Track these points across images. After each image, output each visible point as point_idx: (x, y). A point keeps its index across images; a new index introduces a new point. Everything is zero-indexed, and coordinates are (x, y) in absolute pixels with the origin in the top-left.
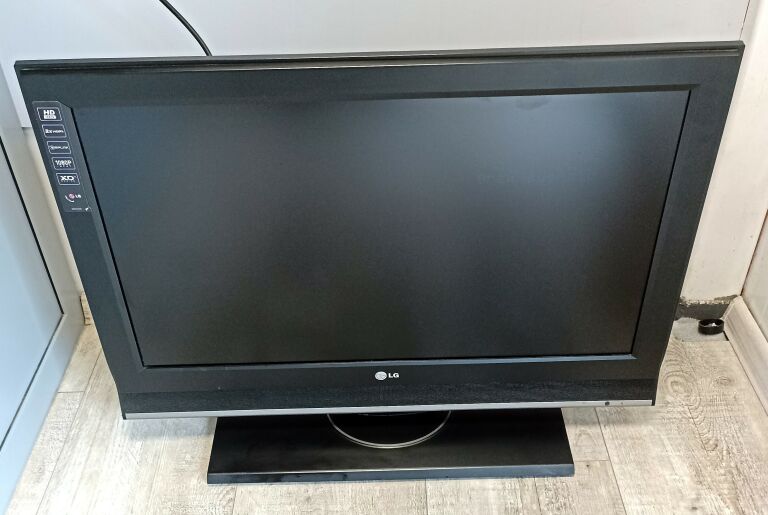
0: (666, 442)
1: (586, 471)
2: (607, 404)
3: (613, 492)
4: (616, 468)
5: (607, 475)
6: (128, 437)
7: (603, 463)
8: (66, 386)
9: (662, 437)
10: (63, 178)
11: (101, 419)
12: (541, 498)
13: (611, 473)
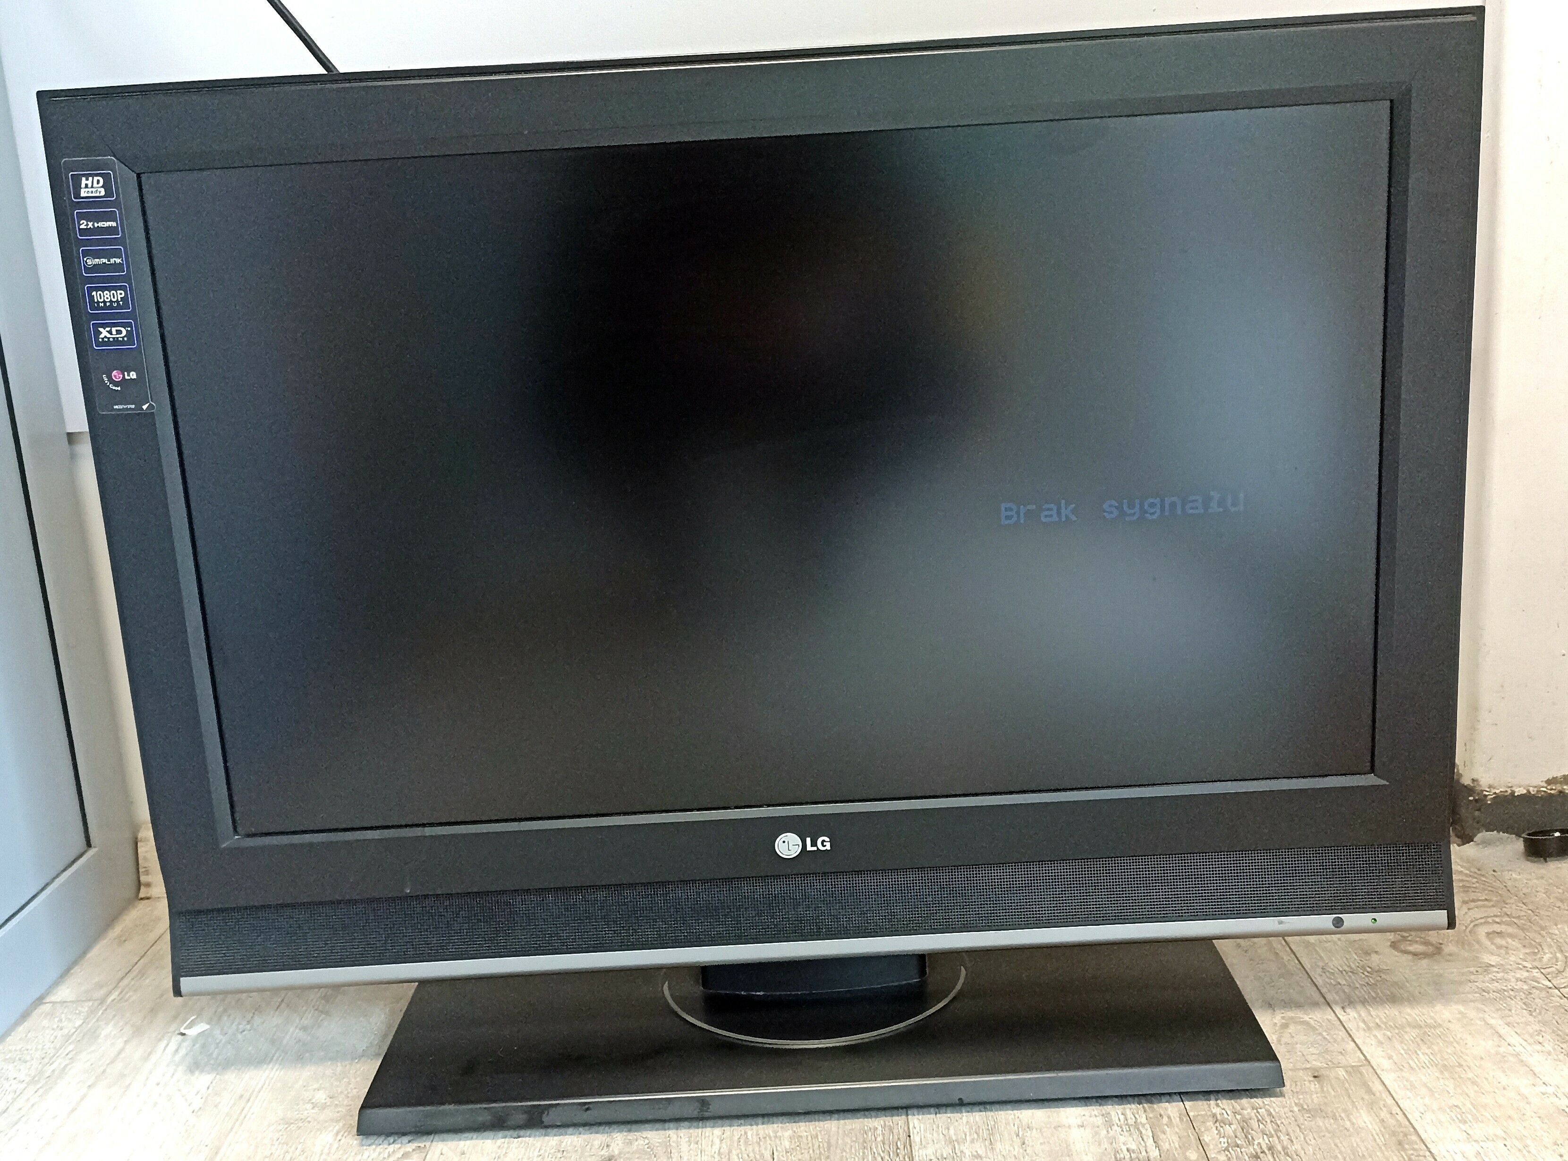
0: (1504, 1030)
1: (1314, 1086)
2: (1338, 923)
3: (1392, 1122)
4: (1388, 1079)
5: (1370, 1091)
6: (181, 1069)
7: (1354, 1070)
8: (64, 992)
9: (1492, 1021)
10: (104, 333)
11: (126, 1042)
12: (1206, 1138)
13: (1377, 1087)
